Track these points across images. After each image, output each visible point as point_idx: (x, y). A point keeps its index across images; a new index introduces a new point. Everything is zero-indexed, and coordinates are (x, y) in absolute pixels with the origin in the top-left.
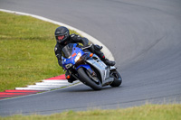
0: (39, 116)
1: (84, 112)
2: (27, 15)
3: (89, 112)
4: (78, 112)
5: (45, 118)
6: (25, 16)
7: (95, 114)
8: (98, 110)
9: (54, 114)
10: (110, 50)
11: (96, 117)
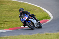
0: (28, 35)
1: (43, 34)
2: (25, 2)
3: (44, 34)
4: (41, 34)
5: (30, 36)
6: (24, 3)
7: (46, 35)
8: (48, 33)
9: (33, 35)
10: (51, 14)
11: (47, 35)
